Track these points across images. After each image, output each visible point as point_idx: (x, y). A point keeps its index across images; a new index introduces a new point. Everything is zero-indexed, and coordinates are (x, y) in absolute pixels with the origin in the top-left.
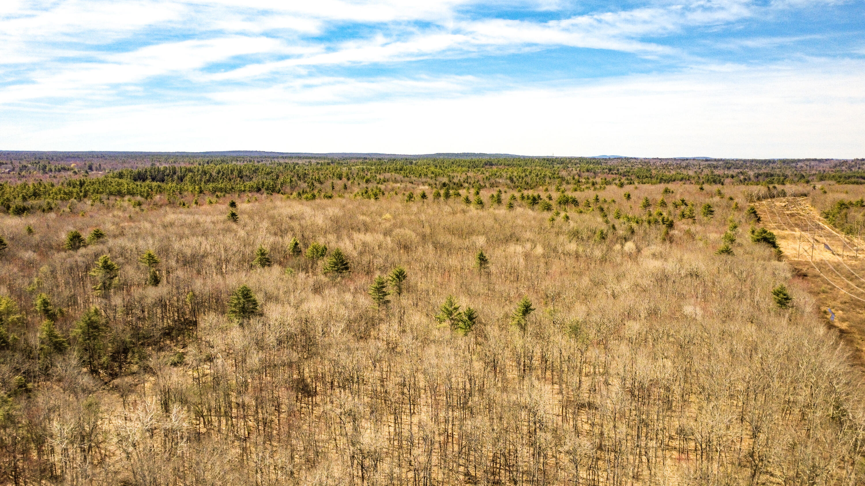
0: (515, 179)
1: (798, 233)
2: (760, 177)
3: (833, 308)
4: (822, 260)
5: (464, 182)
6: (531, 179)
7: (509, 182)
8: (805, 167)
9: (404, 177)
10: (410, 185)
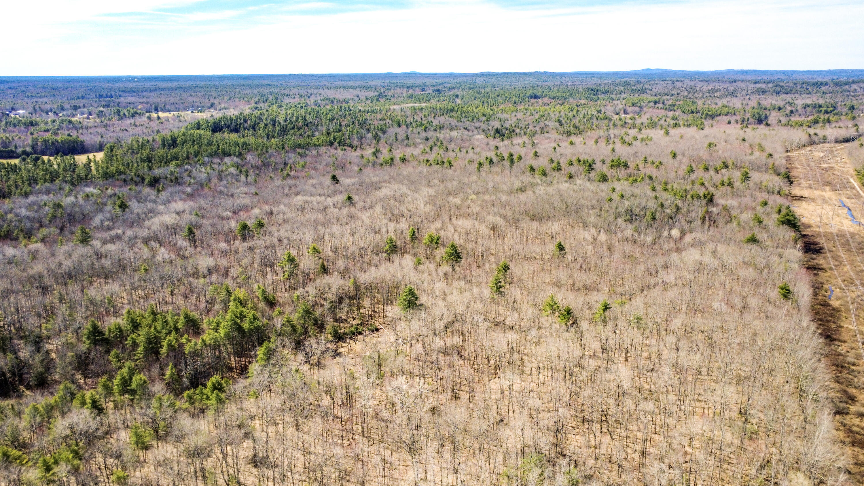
0: (563, 121)
1: (828, 193)
2: (807, 108)
3: (834, 285)
4: (839, 231)
5: (515, 127)
6: (579, 122)
7: (557, 124)
8: (859, 89)
9: (458, 121)
10: (466, 132)
